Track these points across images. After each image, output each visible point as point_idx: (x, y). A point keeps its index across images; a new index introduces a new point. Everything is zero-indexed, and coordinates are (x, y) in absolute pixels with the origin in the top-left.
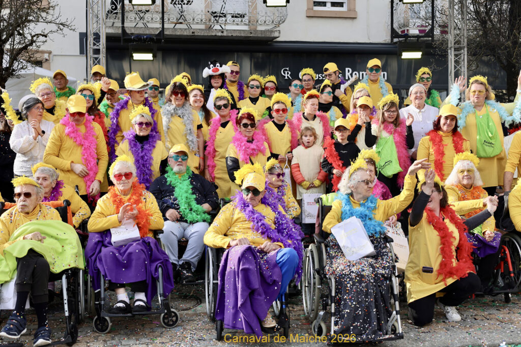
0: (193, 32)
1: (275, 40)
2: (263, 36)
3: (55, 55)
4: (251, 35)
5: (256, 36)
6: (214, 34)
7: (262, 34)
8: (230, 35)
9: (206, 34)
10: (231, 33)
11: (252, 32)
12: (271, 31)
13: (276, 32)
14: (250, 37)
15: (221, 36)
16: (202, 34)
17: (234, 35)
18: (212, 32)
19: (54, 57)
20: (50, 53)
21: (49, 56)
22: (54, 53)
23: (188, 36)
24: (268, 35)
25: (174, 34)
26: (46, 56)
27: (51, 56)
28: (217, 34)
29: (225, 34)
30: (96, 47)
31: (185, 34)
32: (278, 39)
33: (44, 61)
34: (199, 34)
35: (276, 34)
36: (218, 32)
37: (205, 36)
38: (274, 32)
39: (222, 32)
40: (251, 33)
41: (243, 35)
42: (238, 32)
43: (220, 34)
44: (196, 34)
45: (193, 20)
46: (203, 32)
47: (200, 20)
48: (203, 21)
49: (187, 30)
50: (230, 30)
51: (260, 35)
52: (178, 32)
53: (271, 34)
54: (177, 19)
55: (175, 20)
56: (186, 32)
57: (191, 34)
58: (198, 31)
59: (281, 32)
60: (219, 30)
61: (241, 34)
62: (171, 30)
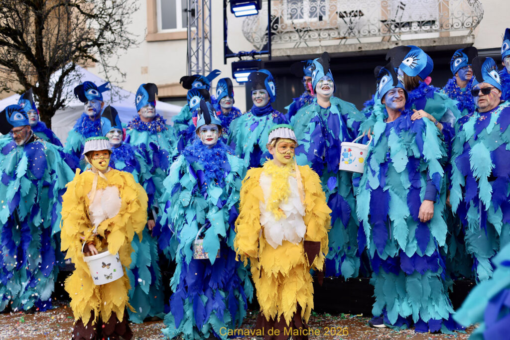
0: (360, 48)
2: (451, 44)
4: (435, 44)
5: (441, 44)
6: (385, 47)
7: (449, 41)
9: (376, 48)
11: (436, 40)
12: (463, 37)
13: (468, 38)
14: (434, 46)
16: (371, 49)
18: (384, 45)
23: (354, 52)
24: (458, 42)
25: (336, 51)
31: (350, 50)
34: (367, 49)
35: (469, 40)
36: (391, 45)
37: (375, 51)
38: (466, 38)
40: (435, 42)
41: (423, 45)
42: (417, 42)
44: (363, 49)
45: (359, 32)
46: (372, 47)
47: (367, 32)
48: (372, 32)
49: (353, 46)
50: (407, 41)
51: (446, 44)
52: (342, 48)
53: (462, 41)
54: (339, 34)
55: (336, 35)
56: (352, 48)
57: (357, 50)
58: (366, 45)
59: (475, 37)
60: (393, 42)
61: (420, 44)
62: (332, 47)
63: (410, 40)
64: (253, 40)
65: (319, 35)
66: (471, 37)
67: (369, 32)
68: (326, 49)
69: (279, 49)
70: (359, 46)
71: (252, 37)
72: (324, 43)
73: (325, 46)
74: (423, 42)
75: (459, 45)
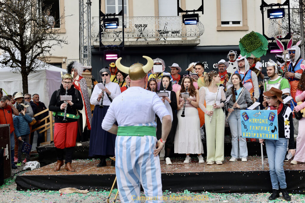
0: (147, 43)
1: (198, 45)
2: (190, 43)
3: (69, 59)
4: (182, 43)
5: (185, 43)
6: (160, 43)
7: (189, 42)
8: (170, 43)
9: (155, 44)
10: (170, 42)
12: (195, 40)
13: (197, 41)
15: (165, 44)
16: (153, 44)
17: (172, 43)
18: (159, 42)
19: (69, 60)
20: (66, 58)
21: (65, 60)
22: (68, 58)
23: (144, 45)
24: (193, 43)
25: (136, 44)
26: (64, 60)
27: (67, 60)
28: (162, 43)
29: (167, 43)
30: (85, 53)
32: (199, 45)
33: (63, 63)
34: (151, 44)
39: (165, 42)
40: (182, 42)
41: (177, 43)
42: (174, 41)
43: (163, 43)
44: (149, 44)
45: (148, 35)
46: (153, 43)
47: (151, 36)
48: (153, 36)
49: (144, 42)
50: (170, 41)
51: (188, 43)
52: (139, 43)
53: (194, 42)
54: (138, 35)
55: (136, 36)
56: (144, 43)
57: (146, 44)
58: (151, 42)
59: (201, 40)
60: (163, 41)
61: (176, 42)
62: (134, 42)
63: (171, 41)
64: (94, 36)
65: (128, 36)
66: (199, 40)
67: (152, 36)
68: (131, 43)
69: (107, 42)
70: (147, 42)
71: (94, 35)
72: (130, 40)
73: (131, 41)
74: (177, 42)
75: (194, 44)
